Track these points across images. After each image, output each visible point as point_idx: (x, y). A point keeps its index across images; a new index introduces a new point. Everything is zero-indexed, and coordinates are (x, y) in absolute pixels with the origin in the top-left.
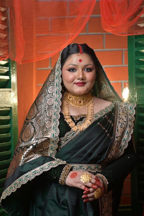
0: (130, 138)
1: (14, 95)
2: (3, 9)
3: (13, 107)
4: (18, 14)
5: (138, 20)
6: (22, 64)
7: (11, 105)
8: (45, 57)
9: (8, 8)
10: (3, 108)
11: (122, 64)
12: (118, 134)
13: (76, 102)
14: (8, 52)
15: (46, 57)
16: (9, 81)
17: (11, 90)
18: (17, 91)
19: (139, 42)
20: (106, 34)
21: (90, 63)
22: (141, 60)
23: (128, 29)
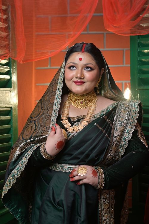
0: (130, 137)
1: (15, 95)
2: (4, 7)
3: (14, 107)
4: (19, 12)
5: (141, 20)
6: (22, 63)
7: (11, 105)
8: (46, 57)
9: (9, 6)
10: (4, 108)
11: (123, 64)
12: (117, 133)
13: (78, 103)
14: (9, 51)
16: (9, 80)
17: (12, 89)
18: (17, 90)
19: (142, 42)
20: (107, 34)
22: (143, 60)
23: (130, 29)
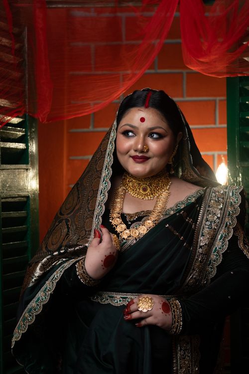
0: (226, 248)
1: (34, 176)
2: (16, 30)
3: (32, 196)
4: (41, 38)
5: (245, 51)
6: (47, 123)
7: (28, 192)
8: (85, 112)
9: (24, 28)
10: (16, 197)
11: (215, 123)
12: (203, 241)
13: (138, 190)
14: (25, 102)
15: (87, 112)
16: (25, 151)
17: (29, 166)
18: (38, 168)
19: (246, 87)
20: (187, 73)
21: (160, 126)
23: (227, 67)
